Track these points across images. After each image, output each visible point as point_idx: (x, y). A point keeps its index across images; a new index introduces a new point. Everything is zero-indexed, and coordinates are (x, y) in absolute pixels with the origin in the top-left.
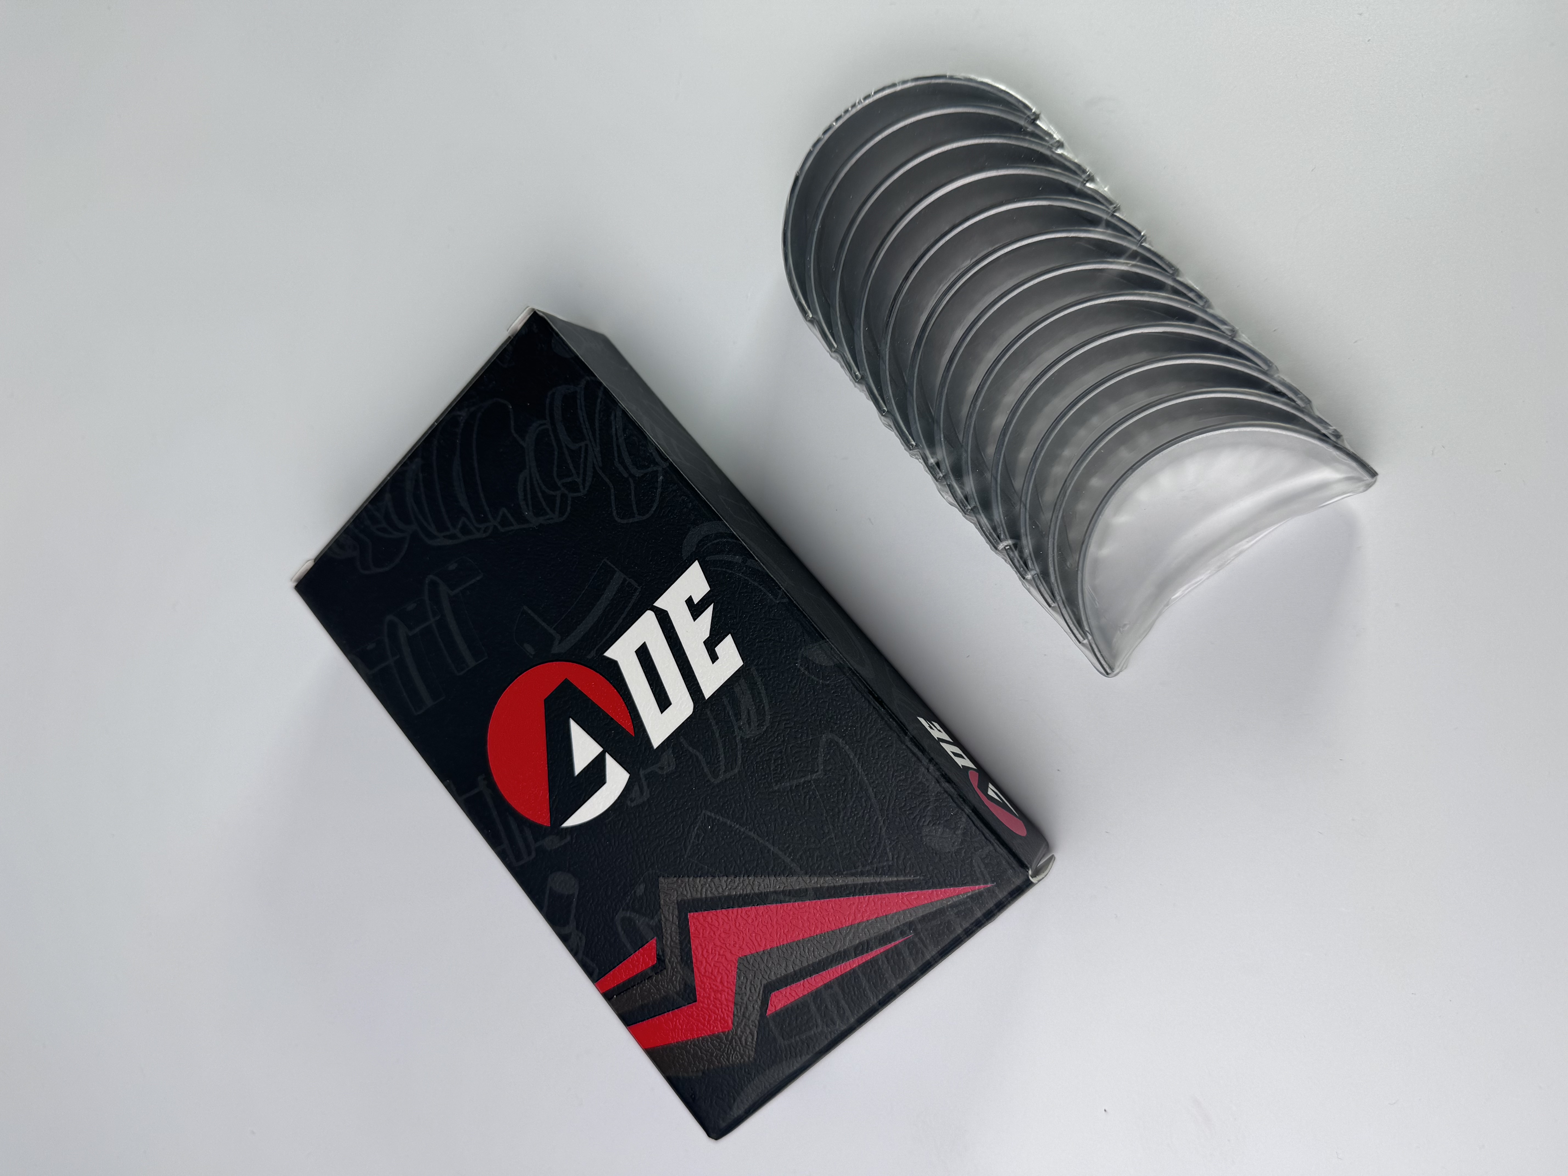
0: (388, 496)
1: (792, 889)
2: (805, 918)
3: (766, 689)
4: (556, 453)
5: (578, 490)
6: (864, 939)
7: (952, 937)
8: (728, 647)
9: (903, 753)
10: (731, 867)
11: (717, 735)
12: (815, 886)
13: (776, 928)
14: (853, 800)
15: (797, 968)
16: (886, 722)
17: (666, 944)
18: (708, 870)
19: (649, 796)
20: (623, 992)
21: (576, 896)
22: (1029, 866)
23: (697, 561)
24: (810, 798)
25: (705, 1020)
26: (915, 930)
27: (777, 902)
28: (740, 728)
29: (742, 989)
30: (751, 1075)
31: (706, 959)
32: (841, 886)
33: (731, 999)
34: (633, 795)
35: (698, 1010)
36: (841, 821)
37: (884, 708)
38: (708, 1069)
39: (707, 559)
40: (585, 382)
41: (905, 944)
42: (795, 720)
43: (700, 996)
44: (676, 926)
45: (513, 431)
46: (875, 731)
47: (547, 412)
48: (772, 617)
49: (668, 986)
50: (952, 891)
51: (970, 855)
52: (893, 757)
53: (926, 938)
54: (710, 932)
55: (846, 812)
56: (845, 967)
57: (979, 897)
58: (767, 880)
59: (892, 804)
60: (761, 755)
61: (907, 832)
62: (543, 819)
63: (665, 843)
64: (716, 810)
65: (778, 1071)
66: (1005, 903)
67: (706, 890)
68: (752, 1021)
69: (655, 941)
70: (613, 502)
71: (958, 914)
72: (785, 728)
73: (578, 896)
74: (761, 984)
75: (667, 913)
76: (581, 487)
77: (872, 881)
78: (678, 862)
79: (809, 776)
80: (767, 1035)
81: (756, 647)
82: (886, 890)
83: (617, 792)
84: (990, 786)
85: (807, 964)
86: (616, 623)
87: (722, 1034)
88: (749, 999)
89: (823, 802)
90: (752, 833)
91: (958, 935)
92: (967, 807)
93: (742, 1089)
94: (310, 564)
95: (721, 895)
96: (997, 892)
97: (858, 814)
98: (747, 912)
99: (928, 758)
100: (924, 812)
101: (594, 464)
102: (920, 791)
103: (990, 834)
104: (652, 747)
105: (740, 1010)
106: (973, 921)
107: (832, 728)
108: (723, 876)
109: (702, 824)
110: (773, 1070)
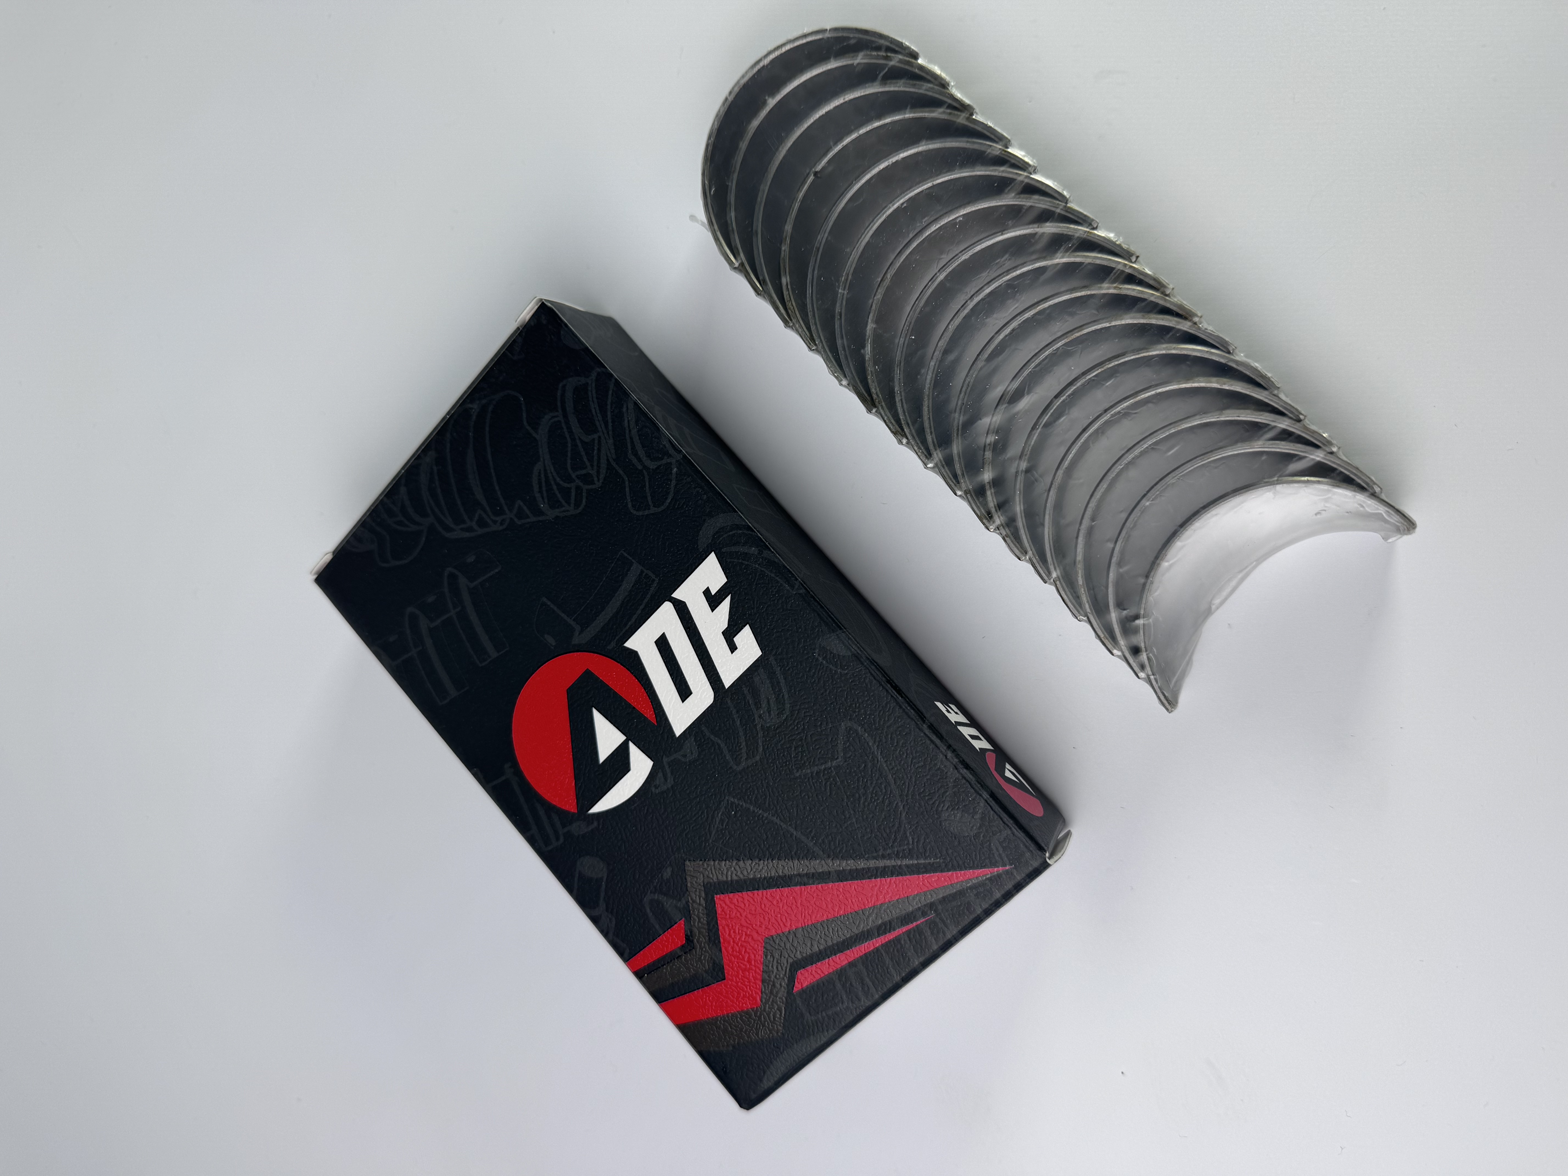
0: (403, 490)
1: (815, 871)
2: (829, 900)
3: (785, 679)
4: (569, 445)
5: (593, 483)
6: (887, 919)
7: (972, 917)
8: (746, 638)
9: (921, 740)
10: (755, 851)
11: (738, 723)
12: (838, 869)
13: (800, 908)
14: (873, 785)
15: (822, 947)
16: (904, 710)
17: (695, 926)
18: (733, 853)
19: (672, 782)
20: (653, 971)
21: (605, 879)
22: (1046, 848)
23: (713, 552)
24: (830, 785)
25: (733, 997)
26: (935, 911)
27: (801, 884)
28: (760, 716)
29: (769, 967)
30: (780, 1049)
31: (733, 939)
32: (863, 869)
33: (759, 977)
34: (657, 782)
35: (727, 987)
36: (862, 806)
37: (902, 697)
38: (738, 1043)
39: (724, 550)
40: (596, 374)
41: (926, 924)
42: (815, 708)
43: (728, 974)
44: (703, 907)
45: (525, 423)
46: (893, 719)
47: (559, 404)
48: (789, 608)
49: (697, 965)
50: (972, 873)
51: (988, 839)
52: (912, 744)
53: (947, 920)
54: (736, 914)
55: (866, 798)
56: (869, 946)
57: (998, 879)
58: (790, 863)
59: (911, 790)
60: (782, 742)
61: (927, 816)
62: (570, 805)
63: (690, 827)
64: (739, 796)
65: (807, 1046)
66: (1023, 884)
67: (732, 873)
68: (779, 998)
69: (683, 922)
70: (628, 494)
71: (977, 895)
72: (805, 716)
73: (607, 879)
74: (787, 961)
75: (694, 896)
76: (596, 479)
77: (893, 864)
78: (704, 845)
79: (830, 763)
80: (794, 1011)
81: (774, 637)
82: (907, 872)
83: (641, 779)
84: (1008, 766)
85: (831, 944)
86: (635, 614)
87: (750, 1010)
88: (776, 977)
89: (844, 788)
90: (775, 818)
91: (978, 915)
92: (985, 793)
93: (771, 1063)
94: (329, 557)
95: (746, 878)
96: (1015, 874)
97: (878, 799)
98: (772, 894)
99: (945, 745)
100: (943, 797)
101: (607, 456)
102: (938, 778)
103: (1008, 818)
104: (675, 735)
105: (768, 988)
106: (992, 902)
107: (851, 716)
108: (748, 859)
109: (726, 809)
110: (800, 1045)
